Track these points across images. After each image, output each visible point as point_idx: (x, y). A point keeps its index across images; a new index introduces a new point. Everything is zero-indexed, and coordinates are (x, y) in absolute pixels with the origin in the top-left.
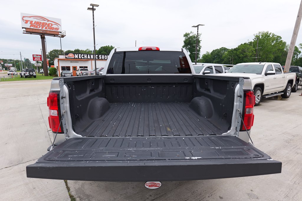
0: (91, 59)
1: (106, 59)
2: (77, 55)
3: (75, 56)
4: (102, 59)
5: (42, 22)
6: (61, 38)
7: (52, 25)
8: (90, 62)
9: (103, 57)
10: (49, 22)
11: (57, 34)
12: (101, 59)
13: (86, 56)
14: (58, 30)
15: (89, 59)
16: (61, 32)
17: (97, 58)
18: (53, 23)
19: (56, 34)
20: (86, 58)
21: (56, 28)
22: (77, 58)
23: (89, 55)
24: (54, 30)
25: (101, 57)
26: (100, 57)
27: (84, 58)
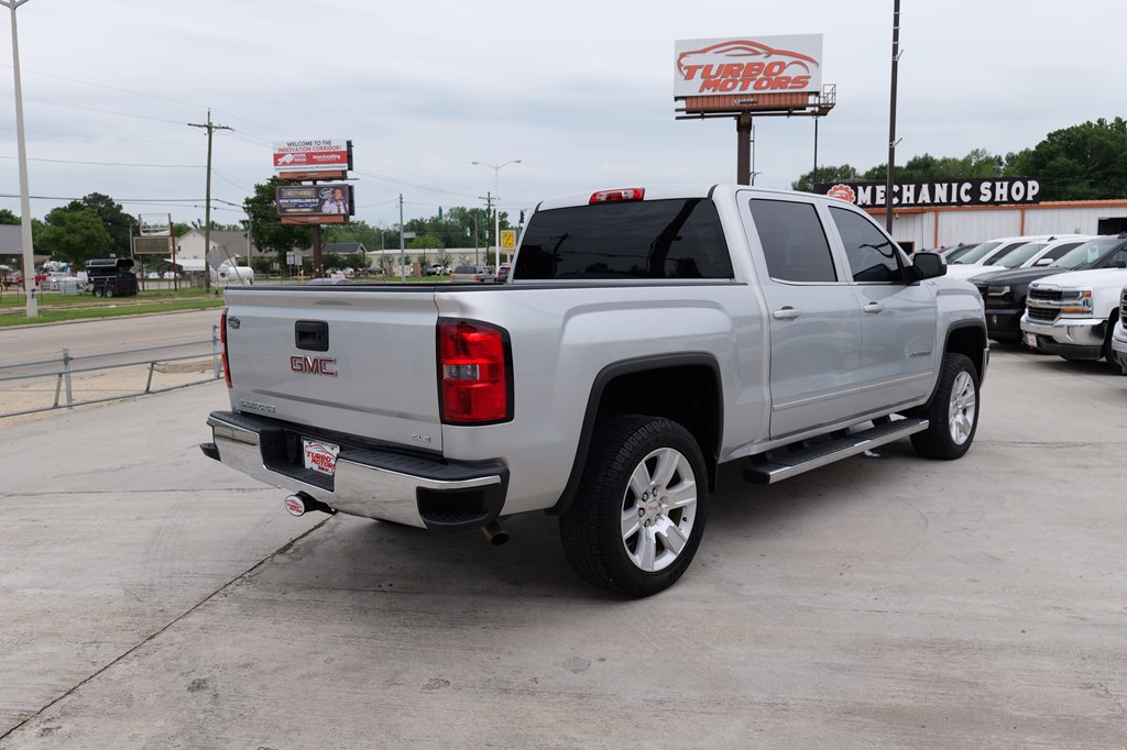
0: (934, 205)
1: (1017, 198)
2: (869, 188)
3: (856, 195)
4: (997, 199)
5: (745, 61)
6: (820, 118)
7: (783, 66)
8: (929, 218)
9: (1004, 192)
10: (775, 58)
11: (800, 102)
12: (992, 201)
13: (911, 194)
14: (805, 84)
15: (924, 204)
16: (817, 94)
17: (966, 199)
18: (787, 60)
19: (794, 102)
20: (912, 201)
21: (797, 79)
22: (869, 203)
23: (925, 188)
24: (791, 88)
25: (993, 189)
26: (983, 190)
27: (900, 204)
